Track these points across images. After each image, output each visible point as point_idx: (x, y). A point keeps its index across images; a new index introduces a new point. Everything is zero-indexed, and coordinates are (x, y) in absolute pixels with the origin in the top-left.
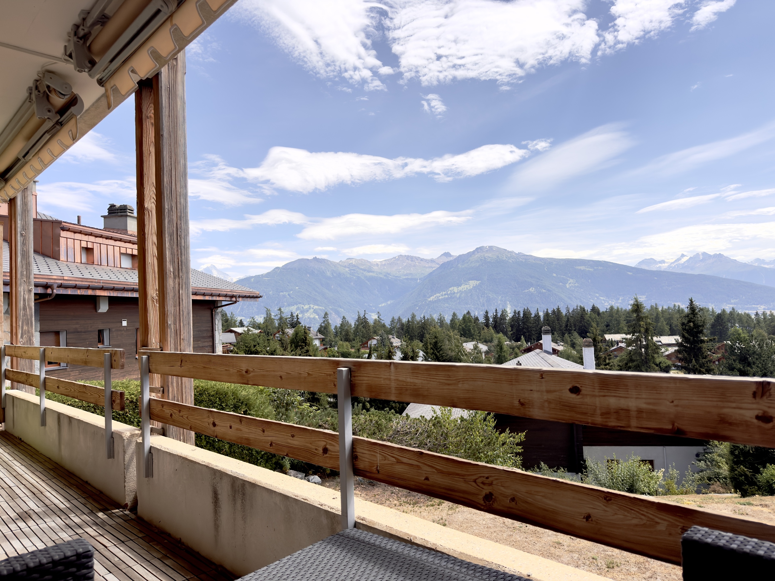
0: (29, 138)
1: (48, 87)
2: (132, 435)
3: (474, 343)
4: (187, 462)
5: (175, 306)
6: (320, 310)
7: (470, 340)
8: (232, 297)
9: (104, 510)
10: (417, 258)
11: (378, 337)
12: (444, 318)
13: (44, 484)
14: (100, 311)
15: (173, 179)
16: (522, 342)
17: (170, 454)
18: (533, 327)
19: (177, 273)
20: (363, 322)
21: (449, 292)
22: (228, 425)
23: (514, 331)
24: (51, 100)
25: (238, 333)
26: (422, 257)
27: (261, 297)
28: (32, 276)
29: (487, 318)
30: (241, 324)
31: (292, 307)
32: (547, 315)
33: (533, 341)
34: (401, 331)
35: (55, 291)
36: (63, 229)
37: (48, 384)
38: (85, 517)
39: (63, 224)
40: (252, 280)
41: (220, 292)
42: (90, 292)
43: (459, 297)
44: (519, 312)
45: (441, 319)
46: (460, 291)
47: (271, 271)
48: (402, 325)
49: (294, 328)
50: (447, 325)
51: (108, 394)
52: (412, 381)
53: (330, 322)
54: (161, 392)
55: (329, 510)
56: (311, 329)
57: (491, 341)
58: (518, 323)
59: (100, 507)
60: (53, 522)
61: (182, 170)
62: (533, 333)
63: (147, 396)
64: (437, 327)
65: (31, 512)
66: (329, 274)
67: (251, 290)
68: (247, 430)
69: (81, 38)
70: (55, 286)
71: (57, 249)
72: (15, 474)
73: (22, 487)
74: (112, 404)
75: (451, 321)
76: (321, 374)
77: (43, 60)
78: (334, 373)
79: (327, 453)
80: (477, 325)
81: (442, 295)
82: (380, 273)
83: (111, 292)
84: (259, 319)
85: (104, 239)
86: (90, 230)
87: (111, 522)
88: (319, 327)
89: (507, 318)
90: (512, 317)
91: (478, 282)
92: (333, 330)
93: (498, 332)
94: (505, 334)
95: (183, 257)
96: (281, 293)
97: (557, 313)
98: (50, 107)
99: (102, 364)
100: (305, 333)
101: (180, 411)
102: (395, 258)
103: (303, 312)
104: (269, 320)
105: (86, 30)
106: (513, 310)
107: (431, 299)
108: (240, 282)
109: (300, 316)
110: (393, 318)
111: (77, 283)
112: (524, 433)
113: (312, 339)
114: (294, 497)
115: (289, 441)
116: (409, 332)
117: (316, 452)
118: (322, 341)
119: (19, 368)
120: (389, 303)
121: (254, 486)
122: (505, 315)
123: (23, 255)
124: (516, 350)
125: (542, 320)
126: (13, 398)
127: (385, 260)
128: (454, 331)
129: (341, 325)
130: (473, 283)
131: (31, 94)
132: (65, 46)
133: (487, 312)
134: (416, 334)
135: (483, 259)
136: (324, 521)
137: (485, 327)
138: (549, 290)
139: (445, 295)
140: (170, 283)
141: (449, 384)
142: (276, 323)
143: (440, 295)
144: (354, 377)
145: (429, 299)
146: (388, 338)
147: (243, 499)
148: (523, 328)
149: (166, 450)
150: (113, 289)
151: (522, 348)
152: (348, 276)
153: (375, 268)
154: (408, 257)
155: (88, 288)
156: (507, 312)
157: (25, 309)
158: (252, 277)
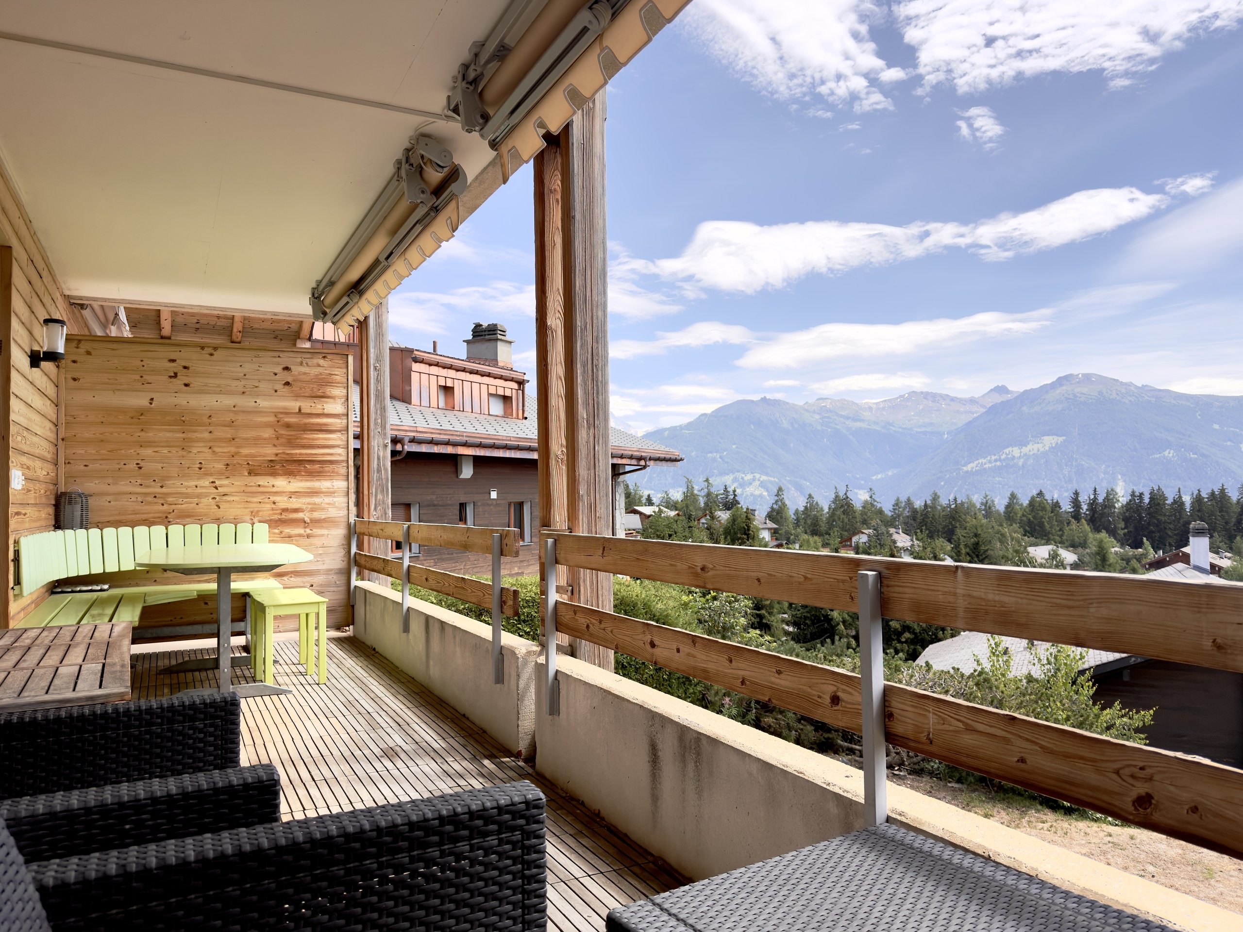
0: (394, 232)
1: (422, 157)
2: (529, 653)
3: (1050, 547)
4: (611, 697)
5: (589, 469)
6: (771, 482)
7: (1043, 542)
8: (640, 459)
9: (491, 757)
10: (944, 397)
11: (871, 531)
12: (993, 501)
13: (409, 713)
14: (461, 477)
15: (588, 281)
16: (1145, 549)
17: (586, 684)
18: (1170, 523)
19: (591, 422)
20: (843, 505)
21: (1003, 457)
22: (675, 647)
23: (1131, 529)
24: (426, 176)
25: (645, 515)
26: (952, 394)
27: (681, 460)
28: (388, 427)
29: (1076, 503)
30: (650, 502)
31: (726, 477)
32: (1198, 500)
33: (1168, 548)
34: (912, 522)
35: (406, 447)
36: (416, 360)
37: (413, 574)
38: (465, 764)
39: (416, 352)
40: (666, 433)
41: (622, 452)
42: (449, 450)
43: (1023, 466)
44: (1141, 494)
45: (987, 502)
46: (1025, 455)
47: (695, 420)
48: (914, 511)
49: (729, 509)
50: (999, 514)
51: (497, 591)
52: (997, 598)
53: (787, 502)
54: (569, 593)
55: (842, 793)
56: (756, 513)
57: (1084, 545)
58: (1140, 515)
59: (486, 753)
60: (428, 766)
61: (600, 267)
62: (1170, 533)
63: (553, 597)
64: (980, 517)
65: (398, 749)
66: (785, 424)
67: (667, 449)
68: (704, 658)
69: (471, 83)
70: (406, 440)
71: (407, 388)
72: (372, 695)
73: (383, 713)
74: (502, 607)
75: (1007, 507)
76: (826, 579)
77: (419, 119)
78: (851, 578)
79: (838, 704)
80: (1056, 515)
81: (990, 462)
82: (876, 423)
83: (477, 449)
84: (675, 495)
85: (468, 374)
86: (449, 361)
87: (501, 775)
88: (769, 510)
89: (1116, 505)
90: (1128, 504)
91: (1061, 439)
92: (793, 516)
93: (1097, 530)
94: (1112, 533)
95: (600, 398)
96: (710, 455)
97: (1220, 499)
98: (423, 185)
99: (487, 550)
100: (748, 518)
101: (600, 622)
102: (903, 396)
103: (742, 485)
104: (690, 497)
105: (479, 70)
106: (1130, 491)
107: (969, 467)
108: (649, 436)
109: (738, 491)
110: (898, 499)
111: (434, 436)
112: (1151, 712)
113: (758, 530)
114: (781, 767)
115: (773, 679)
116: (926, 525)
117: (819, 700)
118: (775, 533)
119: (372, 551)
120: (890, 473)
121: (715, 742)
122: (1112, 499)
123: (377, 396)
124: (1134, 563)
125: (1188, 510)
126: (366, 592)
127: (885, 401)
128: (1011, 525)
129: (806, 507)
130: (1049, 441)
131: (399, 169)
132: (449, 97)
133: (1076, 494)
134: (940, 528)
135: (1071, 396)
136: (833, 809)
137: (1073, 520)
138: (1203, 455)
139: (996, 461)
140: (583, 435)
141: (1069, 607)
142: (702, 502)
143: (985, 462)
144: (888, 586)
145: (965, 469)
146: (888, 532)
147: (698, 761)
148: (1149, 524)
149: (579, 677)
150: (480, 446)
151: (1144, 561)
152: (819, 427)
153: (866, 415)
154: (926, 395)
155: (448, 443)
156: (1117, 494)
157: (379, 471)
158: (665, 429)
